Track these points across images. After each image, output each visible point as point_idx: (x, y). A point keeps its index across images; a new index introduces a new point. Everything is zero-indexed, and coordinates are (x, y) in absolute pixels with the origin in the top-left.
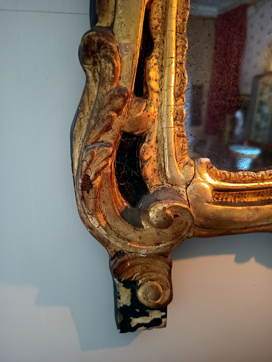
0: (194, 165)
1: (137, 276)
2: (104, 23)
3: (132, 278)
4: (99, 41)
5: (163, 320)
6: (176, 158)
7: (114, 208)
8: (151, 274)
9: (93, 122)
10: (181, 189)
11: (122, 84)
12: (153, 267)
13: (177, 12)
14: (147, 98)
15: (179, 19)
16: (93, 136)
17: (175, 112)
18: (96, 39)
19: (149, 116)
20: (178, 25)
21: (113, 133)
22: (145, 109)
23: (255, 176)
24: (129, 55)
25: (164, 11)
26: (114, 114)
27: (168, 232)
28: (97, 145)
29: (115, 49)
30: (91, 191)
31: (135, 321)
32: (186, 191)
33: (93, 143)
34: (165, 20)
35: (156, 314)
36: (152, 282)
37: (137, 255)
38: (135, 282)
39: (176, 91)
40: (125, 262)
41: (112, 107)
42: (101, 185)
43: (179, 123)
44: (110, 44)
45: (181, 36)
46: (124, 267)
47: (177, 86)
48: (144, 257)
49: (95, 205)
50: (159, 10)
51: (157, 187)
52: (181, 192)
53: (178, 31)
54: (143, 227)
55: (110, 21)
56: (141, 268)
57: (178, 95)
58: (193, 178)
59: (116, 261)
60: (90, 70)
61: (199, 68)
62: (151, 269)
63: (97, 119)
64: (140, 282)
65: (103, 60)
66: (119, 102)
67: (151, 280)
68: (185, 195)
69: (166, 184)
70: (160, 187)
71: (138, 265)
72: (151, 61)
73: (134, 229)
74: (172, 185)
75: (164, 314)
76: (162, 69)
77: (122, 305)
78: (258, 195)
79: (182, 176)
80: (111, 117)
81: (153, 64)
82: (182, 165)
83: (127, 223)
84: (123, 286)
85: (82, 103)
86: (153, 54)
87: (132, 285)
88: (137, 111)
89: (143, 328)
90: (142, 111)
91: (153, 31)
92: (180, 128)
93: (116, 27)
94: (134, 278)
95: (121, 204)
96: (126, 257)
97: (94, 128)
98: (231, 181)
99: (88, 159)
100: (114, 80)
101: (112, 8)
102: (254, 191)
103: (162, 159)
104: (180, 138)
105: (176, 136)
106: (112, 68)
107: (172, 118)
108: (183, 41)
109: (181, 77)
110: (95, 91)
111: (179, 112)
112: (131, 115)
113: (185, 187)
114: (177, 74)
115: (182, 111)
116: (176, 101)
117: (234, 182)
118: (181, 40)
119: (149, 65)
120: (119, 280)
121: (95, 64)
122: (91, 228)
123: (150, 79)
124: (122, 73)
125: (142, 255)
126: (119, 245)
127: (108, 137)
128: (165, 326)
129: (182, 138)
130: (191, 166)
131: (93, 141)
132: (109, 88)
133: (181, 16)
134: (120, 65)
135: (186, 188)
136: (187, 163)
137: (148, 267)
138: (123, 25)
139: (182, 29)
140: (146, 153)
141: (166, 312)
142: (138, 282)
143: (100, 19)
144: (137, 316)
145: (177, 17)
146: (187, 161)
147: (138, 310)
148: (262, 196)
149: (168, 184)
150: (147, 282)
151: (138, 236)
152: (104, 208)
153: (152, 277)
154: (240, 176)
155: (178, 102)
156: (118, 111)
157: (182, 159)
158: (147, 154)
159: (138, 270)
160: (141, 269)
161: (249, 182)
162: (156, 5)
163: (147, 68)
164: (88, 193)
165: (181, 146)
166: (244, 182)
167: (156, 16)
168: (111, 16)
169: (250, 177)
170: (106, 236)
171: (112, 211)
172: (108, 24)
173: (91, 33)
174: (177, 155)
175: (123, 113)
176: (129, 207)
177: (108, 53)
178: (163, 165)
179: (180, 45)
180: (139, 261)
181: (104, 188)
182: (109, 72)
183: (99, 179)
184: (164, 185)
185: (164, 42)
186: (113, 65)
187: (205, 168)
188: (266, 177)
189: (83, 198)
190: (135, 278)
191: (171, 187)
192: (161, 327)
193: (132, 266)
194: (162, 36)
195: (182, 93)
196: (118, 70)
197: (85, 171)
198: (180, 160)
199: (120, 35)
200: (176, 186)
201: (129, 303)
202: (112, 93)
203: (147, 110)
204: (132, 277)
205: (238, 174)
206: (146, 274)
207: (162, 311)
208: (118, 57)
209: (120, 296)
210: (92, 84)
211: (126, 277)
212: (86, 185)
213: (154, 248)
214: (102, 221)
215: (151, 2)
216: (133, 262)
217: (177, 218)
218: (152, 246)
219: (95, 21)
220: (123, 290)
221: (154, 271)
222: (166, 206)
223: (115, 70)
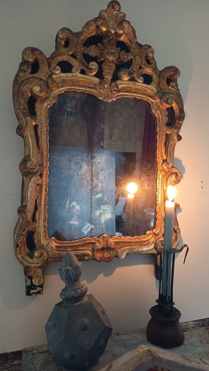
0: (49, 240)
1: (32, 274)
2: (24, 204)
4: (23, 210)
5: (42, 291)
7: (25, 252)
8: (37, 274)
9: (20, 229)
10: (45, 247)
11: (28, 219)
12: (37, 271)
14: (36, 222)
16: (20, 233)
17: (44, 225)
18: (22, 209)
19: (36, 227)
26: (26, 227)
27: (40, 259)
29: (27, 212)
31: (32, 291)
33: (20, 235)
34: (40, 202)
35: (39, 289)
36: (37, 276)
37: (32, 267)
38: (32, 277)
39: (44, 220)
40: (28, 269)
42: (21, 246)
44: (25, 210)
45: (45, 206)
46: (28, 271)
47: (44, 218)
48: (34, 268)
49: (20, 252)
50: (39, 200)
51: (39, 246)
54: (33, 258)
55: (26, 204)
58: (49, 243)
59: (25, 269)
63: (21, 229)
65: (23, 214)
66: (27, 224)
71: (33, 270)
73: (31, 259)
75: (42, 289)
76: (40, 214)
77: (27, 285)
78: (72, 248)
79: (46, 243)
82: (46, 240)
83: (29, 257)
85: (17, 224)
86: (37, 211)
87: (31, 278)
88: (32, 226)
89: (34, 294)
91: (37, 205)
92: (45, 229)
95: (28, 251)
97: (20, 230)
99: (18, 239)
100: (26, 219)
101: (26, 201)
103: (40, 238)
105: (44, 232)
107: (43, 227)
110: (21, 220)
113: (47, 246)
114: (44, 216)
115: (46, 225)
116: (44, 222)
117: (63, 244)
120: (27, 276)
121: (21, 214)
122: (18, 259)
123: (36, 217)
124: (28, 217)
126: (26, 264)
127: (24, 233)
128: (42, 294)
129: (46, 232)
133: (45, 201)
134: (28, 215)
137: (36, 271)
139: (45, 204)
140: (35, 236)
141: (42, 288)
144: (32, 289)
147: (33, 287)
148: (73, 248)
149: (42, 245)
150: (35, 276)
151: (32, 261)
152: (22, 253)
154: (65, 242)
157: (46, 238)
159: (32, 272)
160: (34, 272)
161: (68, 244)
164: (18, 248)
165: (46, 234)
166: (66, 244)
167: (38, 202)
168: (26, 202)
170: (22, 261)
171: (24, 254)
174: (44, 237)
175: (28, 227)
176: (30, 252)
177: (25, 213)
178: (40, 240)
179: (45, 208)
182: (25, 217)
183: (21, 244)
185: (40, 208)
186: (26, 215)
187: (53, 241)
188: (74, 243)
189: (16, 250)
192: (41, 294)
193: (30, 271)
194: (40, 206)
195: (46, 220)
197: (17, 242)
199: (28, 208)
201: (29, 285)
202: (25, 222)
203: (35, 225)
204: (30, 275)
206: (35, 274)
211: (29, 274)
212: (17, 246)
213: (37, 265)
214: (21, 256)
215: (37, 198)
216: (31, 269)
217: (43, 255)
218: (36, 264)
219: (22, 203)
220: (28, 279)
221: (38, 273)
222: (39, 251)
223: (26, 216)
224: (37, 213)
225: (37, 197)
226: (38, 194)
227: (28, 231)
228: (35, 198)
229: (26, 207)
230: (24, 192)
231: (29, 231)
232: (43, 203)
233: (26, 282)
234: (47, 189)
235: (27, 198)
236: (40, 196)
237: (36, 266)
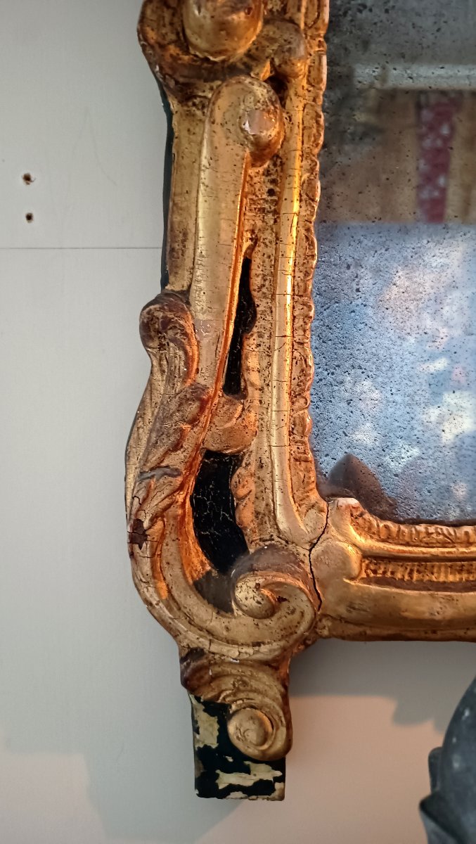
0: (326, 510)
1: (227, 696)
2: (177, 285)
3: (218, 699)
4: (165, 318)
5: (278, 786)
6: (293, 497)
7: (184, 575)
8: (251, 695)
9: (154, 436)
10: (302, 551)
11: (200, 380)
12: (254, 684)
13: (295, 262)
14: (245, 397)
15: (297, 274)
16: (153, 459)
17: (291, 421)
18: (160, 315)
19: (245, 427)
20: (296, 283)
21: (185, 454)
22: (240, 416)
23: (450, 534)
24: (210, 338)
25: (273, 263)
26: (186, 426)
27: (272, 625)
28: (158, 472)
29: (189, 330)
30: (144, 545)
31: (225, 779)
32: (309, 556)
33: (152, 469)
34: (273, 276)
35: (265, 773)
36: (254, 710)
37: (223, 658)
38: (225, 706)
39: (292, 387)
40: (205, 668)
41: (183, 416)
42: (163, 536)
43: (298, 438)
44: (181, 322)
45: (301, 300)
46: (202, 677)
47: (294, 379)
48: (236, 664)
49: (153, 568)
50: (264, 262)
51: (261, 543)
52: (301, 557)
53: (296, 293)
54: (232, 611)
55: (186, 284)
56: (234, 682)
57: (297, 393)
58: (323, 532)
59: (188, 665)
60: (155, 355)
61: (340, 346)
62: (251, 686)
63: (160, 433)
64: (234, 707)
65: (171, 344)
66: (193, 408)
67: (252, 707)
68: (307, 561)
69: (277, 539)
70: (267, 543)
71: (228, 675)
72: (251, 341)
73: (218, 613)
74: (287, 542)
75: (279, 773)
76: (269, 353)
77: (202, 746)
78: (460, 571)
79: (303, 527)
80: (182, 430)
81: (254, 346)
82: (303, 509)
83: (206, 602)
84: (205, 711)
85: (143, 404)
86: (255, 330)
87: (219, 711)
88: (225, 419)
89: (239, 794)
90: (235, 420)
91: (255, 293)
92: (300, 447)
93: (193, 294)
94: (221, 698)
95: (200, 568)
96: (204, 661)
97: (155, 445)
98: (401, 542)
99: (142, 495)
100: (187, 374)
101: (188, 263)
102: (449, 564)
103: (271, 495)
104: (300, 464)
105: (292, 460)
106: (183, 358)
107: (285, 431)
108: (305, 307)
109: (302, 365)
110: (161, 386)
111: (297, 422)
112: (216, 426)
113: (308, 548)
114: (295, 361)
115: (303, 419)
116: (293, 403)
117: (408, 544)
118: (301, 307)
119: (248, 348)
120: (198, 699)
121: (161, 346)
122: (149, 604)
123: (248, 369)
124: (200, 364)
125: (232, 660)
126: (193, 638)
127: (176, 460)
128: (282, 798)
129: (303, 463)
130: (321, 511)
131: (153, 465)
132: (179, 386)
133: (301, 268)
134: (196, 353)
135: (310, 550)
136: (313, 506)
137: (245, 683)
138: (202, 293)
139: (302, 289)
140: (242, 484)
141: (283, 770)
142: (231, 707)
143: (172, 279)
144: (229, 769)
145: (294, 271)
146: (313, 502)
147: (230, 760)
148: (469, 572)
149: (280, 540)
150: (244, 708)
151: (223, 625)
152: (167, 574)
153: (253, 701)
154: (418, 532)
155: (297, 405)
156: (193, 422)
157: (304, 499)
158: (243, 487)
159: (228, 684)
160: (234, 685)
161: (438, 545)
162: (260, 254)
163: (245, 351)
164: (140, 548)
165: (302, 477)
166: (428, 545)
167: (259, 272)
168: (187, 274)
169: (441, 537)
170: (170, 621)
171: (182, 580)
172: (183, 287)
173: (152, 307)
174: (295, 491)
175: (200, 424)
176: (215, 573)
177: (178, 336)
178: (272, 505)
179: (300, 315)
180: (228, 669)
181: (168, 540)
182: (179, 363)
183: (159, 525)
184: (273, 540)
185: (272, 312)
186: (186, 353)
187: (348, 518)
188: (474, 539)
189: (132, 555)
190: (224, 698)
191: (286, 546)
192: (274, 799)
193: (216, 677)
194: (269, 301)
195: (304, 390)
196: (193, 361)
197: (136, 514)
198: (301, 500)
199: (199, 308)
200: (294, 545)
201: (214, 744)
202: (182, 395)
203: (243, 417)
204: (217, 696)
205: (416, 529)
206: (242, 695)
207: (275, 768)
208: (194, 341)
209: (198, 728)
210: (158, 376)
211: (208, 695)
212: (137, 535)
213: (250, 651)
214: (165, 594)
215: (252, 248)
216: (217, 669)
217: (285, 603)
218: (248, 645)
219: (165, 281)
220: (203, 717)
221: (256, 691)
222: (261, 581)
223: (188, 361)
224: (251, 343)
225: (255, 241)
226: (259, 223)
227: (197, 447)
228: (239, 246)
229: (188, 303)
230: (175, 204)
231: (209, 454)
232: (289, 280)
233: (196, 730)
234: (313, 188)
235: (190, 246)
236: (268, 236)
237: (246, 656)
